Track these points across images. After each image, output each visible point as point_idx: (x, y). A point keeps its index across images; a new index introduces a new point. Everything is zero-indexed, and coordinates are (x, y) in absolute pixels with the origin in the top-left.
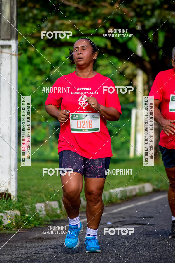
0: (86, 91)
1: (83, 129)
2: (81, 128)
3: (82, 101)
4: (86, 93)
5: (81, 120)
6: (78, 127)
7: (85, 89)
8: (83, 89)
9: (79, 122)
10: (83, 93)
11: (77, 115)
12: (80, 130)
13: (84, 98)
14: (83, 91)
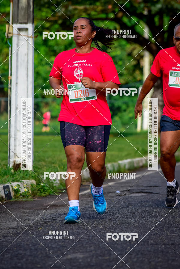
0: (81, 63)
1: (81, 99)
2: (79, 98)
3: (78, 73)
4: (80, 65)
5: (78, 90)
6: (76, 97)
7: (80, 61)
8: (78, 62)
9: (76, 92)
10: (78, 65)
11: (74, 85)
12: (78, 100)
13: (79, 70)
14: (78, 64)
